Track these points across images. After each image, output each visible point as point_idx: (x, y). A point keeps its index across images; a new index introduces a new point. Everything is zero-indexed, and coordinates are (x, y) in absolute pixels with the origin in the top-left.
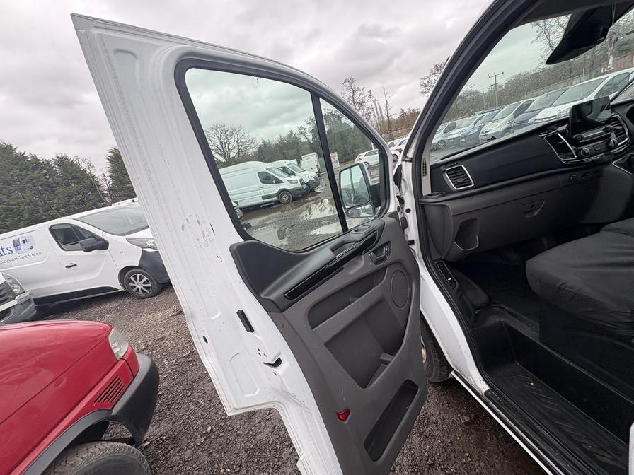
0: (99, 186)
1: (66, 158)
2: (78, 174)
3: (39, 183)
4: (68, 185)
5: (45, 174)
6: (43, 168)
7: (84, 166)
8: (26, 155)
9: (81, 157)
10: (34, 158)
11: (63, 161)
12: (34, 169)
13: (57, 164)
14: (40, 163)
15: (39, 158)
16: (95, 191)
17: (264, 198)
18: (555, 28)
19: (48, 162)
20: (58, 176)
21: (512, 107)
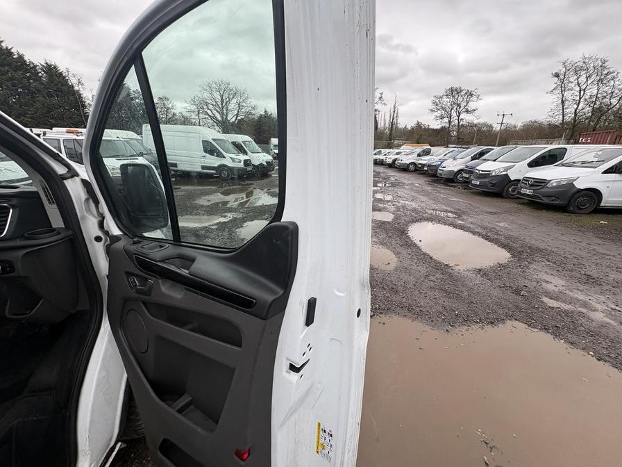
0: (84, 106)
1: (55, 67)
2: (64, 88)
3: (20, 86)
4: (50, 96)
5: (29, 78)
6: (27, 71)
7: (73, 81)
8: (12, 51)
9: (72, 71)
10: (21, 57)
11: (51, 70)
12: (17, 69)
13: (44, 71)
14: (26, 64)
15: (26, 58)
16: (78, 110)
17: (203, 167)
18: (573, 85)
19: (35, 66)
20: (42, 84)
21: (475, 150)
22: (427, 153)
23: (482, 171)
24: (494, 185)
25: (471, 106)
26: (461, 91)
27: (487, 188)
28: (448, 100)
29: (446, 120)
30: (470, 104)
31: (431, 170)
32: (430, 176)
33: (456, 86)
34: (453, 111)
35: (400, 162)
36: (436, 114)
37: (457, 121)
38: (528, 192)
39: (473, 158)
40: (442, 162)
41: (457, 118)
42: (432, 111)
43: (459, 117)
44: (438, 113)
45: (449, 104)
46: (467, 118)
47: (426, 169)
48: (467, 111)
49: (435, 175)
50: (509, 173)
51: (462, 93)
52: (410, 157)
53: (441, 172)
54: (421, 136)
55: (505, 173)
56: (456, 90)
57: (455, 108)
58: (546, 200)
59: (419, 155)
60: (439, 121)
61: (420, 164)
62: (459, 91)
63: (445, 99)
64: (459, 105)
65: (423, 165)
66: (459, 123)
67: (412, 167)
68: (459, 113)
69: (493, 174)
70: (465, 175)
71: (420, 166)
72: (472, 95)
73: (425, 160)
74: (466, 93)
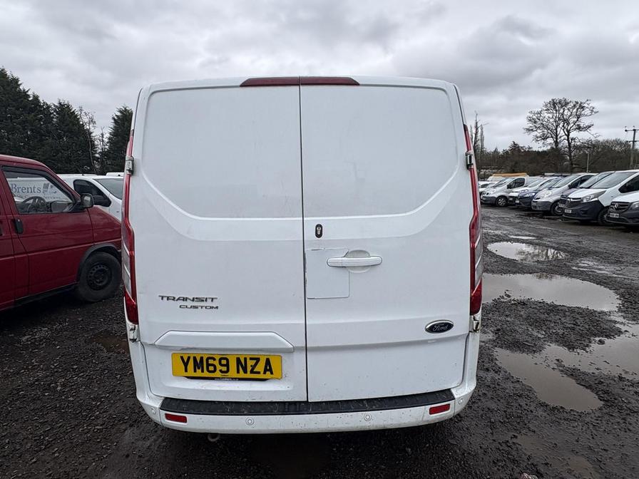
0: (93, 146)
1: (68, 107)
2: (75, 127)
3: (31, 128)
4: (60, 137)
5: (41, 119)
6: (40, 112)
7: (85, 119)
8: (29, 93)
10: (36, 99)
11: (64, 110)
12: (31, 111)
13: (57, 113)
14: (40, 106)
15: (41, 99)
16: (87, 151)
19: (49, 107)
20: (53, 125)
21: (574, 178)
22: (520, 183)
23: (573, 199)
24: (586, 212)
25: (584, 121)
26: (567, 104)
27: (579, 215)
28: (551, 116)
29: (550, 141)
30: (582, 119)
31: (524, 203)
32: (524, 211)
33: (558, 97)
34: (559, 129)
35: (485, 195)
36: (535, 133)
37: (567, 141)
38: (615, 215)
39: (570, 187)
40: (536, 193)
41: (566, 137)
42: (529, 130)
43: (568, 136)
44: (539, 133)
45: (551, 120)
46: (580, 137)
47: (518, 202)
48: (579, 128)
49: (529, 209)
50: (600, 198)
51: (569, 106)
52: (498, 189)
53: (534, 204)
54: (516, 163)
55: (596, 199)
56: (560, 103)
57: (561, 125)
58: (631, 222)
59: (509, 187)
60: (541, 143)
61: (511, 197)
62: (564, 104)
63: (546, 115)
64: (566, 121)
65: (515, 198)
66: (569, 144)
67: (501, 202)
68: (569, 132)
69: (585, 201)
70: (561, 206)
71: (511, 199)
72: (583, 108)
73: (516, 192)
74: (575, 106)
